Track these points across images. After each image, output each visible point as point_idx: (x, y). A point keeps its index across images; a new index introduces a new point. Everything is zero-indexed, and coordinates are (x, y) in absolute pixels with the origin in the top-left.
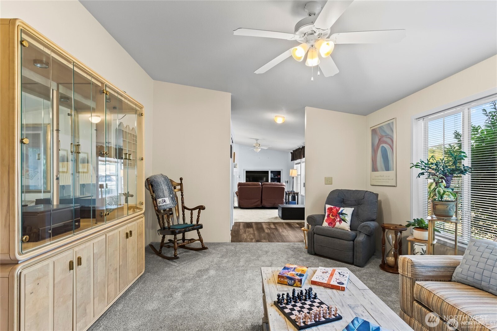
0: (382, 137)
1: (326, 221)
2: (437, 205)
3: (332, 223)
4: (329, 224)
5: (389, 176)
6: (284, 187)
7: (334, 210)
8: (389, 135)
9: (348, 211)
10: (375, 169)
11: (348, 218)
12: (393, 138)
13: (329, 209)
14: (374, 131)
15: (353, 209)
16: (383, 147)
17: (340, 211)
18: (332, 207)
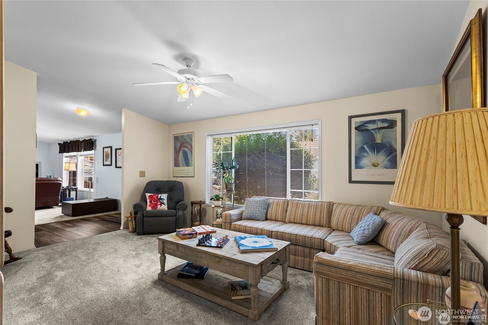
0: (183, 143)
1: (150, 206)
2: (228, 185)
3: (154, 206)
4: (152, 208)
5: (189, 170)
6: (61, 182)
7: (155, 197)
8: (189, 142)
9: (164, 196)
10: (177, 164)
11: (165, 202)
12: (192, 145)
13: (149, 196)
14: (176, 138)
15: (167, 194)
16: (184, 150)
17: (159, 197)
18: (152, 194)
